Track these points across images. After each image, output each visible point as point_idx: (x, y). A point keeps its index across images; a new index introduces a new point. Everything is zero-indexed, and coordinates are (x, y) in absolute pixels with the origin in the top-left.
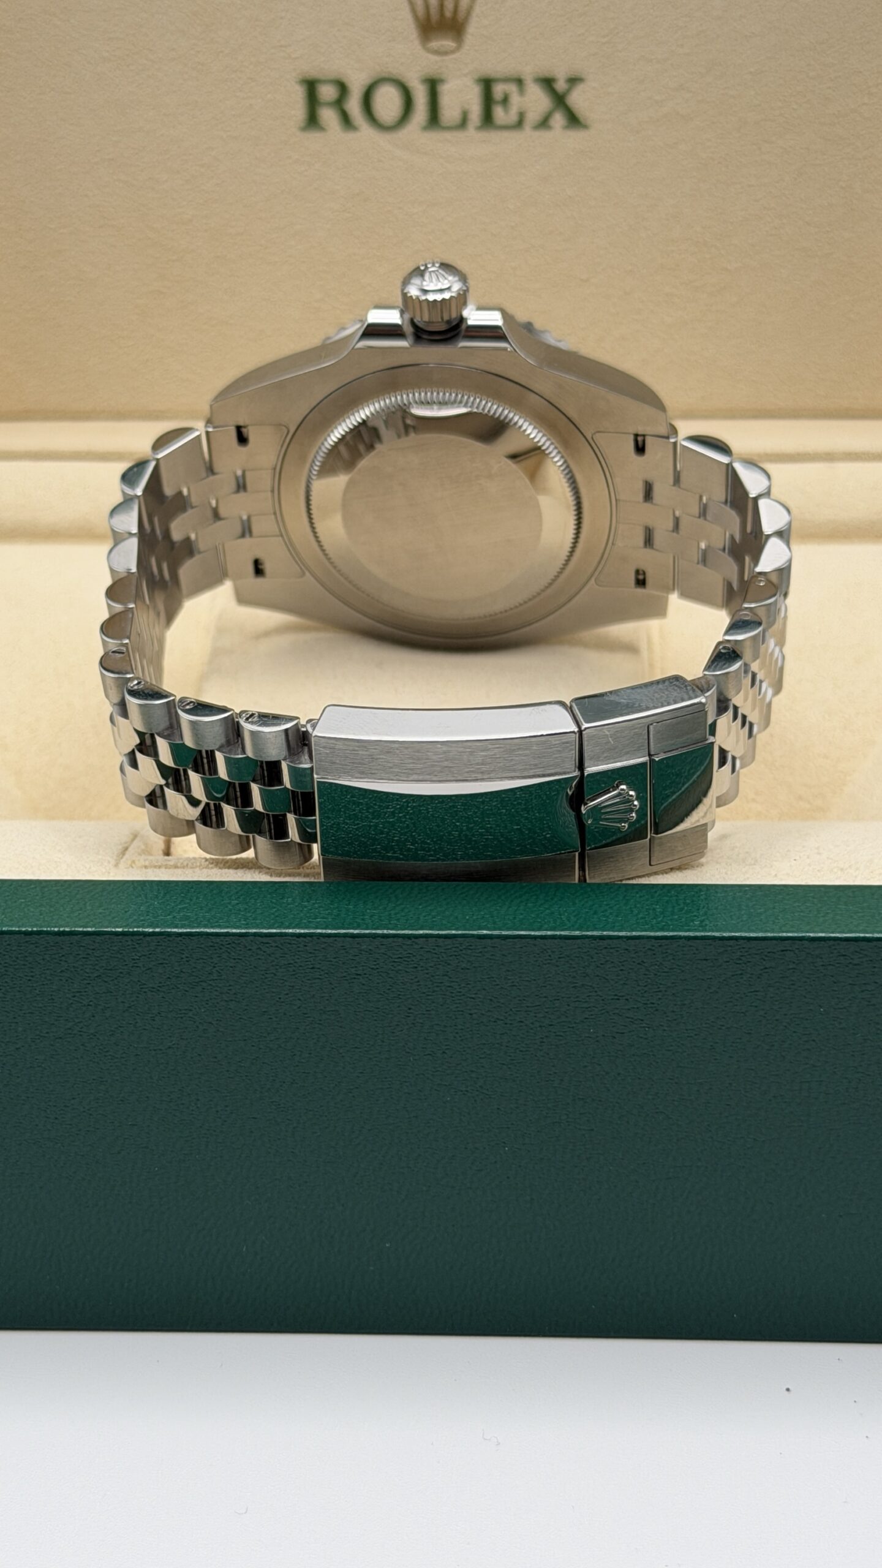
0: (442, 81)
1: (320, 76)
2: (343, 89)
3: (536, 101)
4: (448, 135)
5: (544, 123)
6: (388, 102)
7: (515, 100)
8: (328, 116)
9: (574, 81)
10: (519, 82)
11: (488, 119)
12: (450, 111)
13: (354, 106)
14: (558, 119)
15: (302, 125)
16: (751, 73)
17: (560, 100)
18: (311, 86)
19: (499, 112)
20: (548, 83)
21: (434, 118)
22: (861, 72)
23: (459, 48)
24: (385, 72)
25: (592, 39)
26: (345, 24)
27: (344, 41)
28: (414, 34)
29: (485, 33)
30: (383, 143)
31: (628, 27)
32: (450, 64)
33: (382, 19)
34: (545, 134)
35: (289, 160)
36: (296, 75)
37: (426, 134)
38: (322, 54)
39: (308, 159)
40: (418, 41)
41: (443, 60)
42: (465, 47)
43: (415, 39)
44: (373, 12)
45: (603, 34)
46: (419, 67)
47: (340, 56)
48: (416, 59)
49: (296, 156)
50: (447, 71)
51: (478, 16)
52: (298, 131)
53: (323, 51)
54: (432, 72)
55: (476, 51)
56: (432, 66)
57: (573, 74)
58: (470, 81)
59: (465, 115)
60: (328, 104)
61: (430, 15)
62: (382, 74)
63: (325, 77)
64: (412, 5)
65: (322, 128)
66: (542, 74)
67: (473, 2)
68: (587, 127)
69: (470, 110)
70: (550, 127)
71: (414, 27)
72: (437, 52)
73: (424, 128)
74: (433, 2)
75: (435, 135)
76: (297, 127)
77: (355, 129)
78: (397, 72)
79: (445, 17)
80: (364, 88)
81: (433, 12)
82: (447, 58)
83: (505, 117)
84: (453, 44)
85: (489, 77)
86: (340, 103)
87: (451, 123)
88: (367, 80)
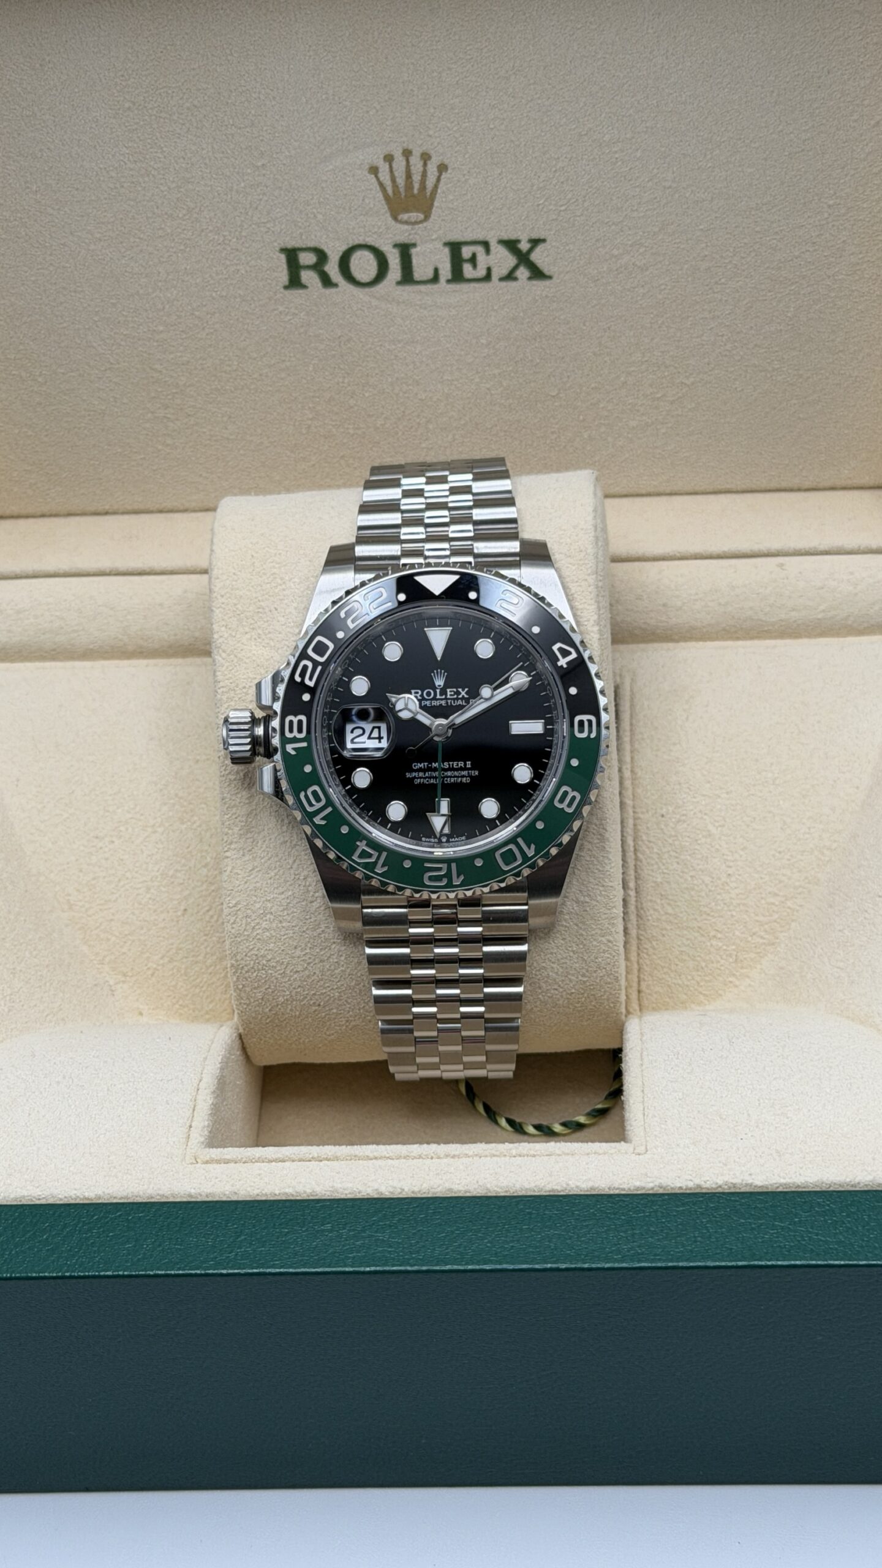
0: (414, 245)
1: (297, 245)
2: (322, 256)
3: (502, 260)
4: (422, 288)
5: (510, 277)
6: (364, 265)
7: (481, 257)
8: (309, 277)
9: (535, 242)
10: (486, 245)
11: (457, 276)
12: (421, 269)
13: (332, 268)
14: (523, 273)
15: (287, 283)
16: (702, 230)
17: (523, 259)
18: (291, 255)
19: (468, 270)
20: (511, 245)
21: (407, 277)
22: (804, 226)
23: (427, 218)
24: (360, 240)
25: (551, 207)
26: (319, 203)
27: (320, 217)
28: (383, 208)
29: (451, 206)
30: (361, 296)
31: (585, 197)
32: (419, 232)
33: (353, 197)
34: (512, 284)
35: (276, 312)
36: (277, 246)
37: (400, 288)
38: (300, 228)
39: (293, 310)
40: (388, 215)
41: (412, 229)
42: (433, 216)
43: (386, 212)
44: (345, 192)
45: (561, 203)
46: (391, 235)
47: (316, 228)
48: (388, 228)
49: (281, 309)
50: (417, 237)
51: (444, 192)
52: (282, 290)
53: (300, 224)
54: (403, 239)
55: (443, 220)
56: (402, 233)
57: (535, 236)
58: (439, 245)
59: (436, 270)
60: (308, 267)
61: (399, 192)
62: (357, 242)
63: (304, 246)
64: (381, 185)
65: (304, 287)
66: (506, 238)
67: (438, 180)
68: (550, 277)
69: (440, 266)
70: (516, 279)
71: (383, 202)
72: (407, 223)
73: (399, 283)
74: (401, 181)
75: (409, 288)
76: (282, 285)
77: (336, 285)
78: (370, 241)
79: (413, 196)
80: (341, 254)
81: (402, 190)
82: (416, 226)
83: (474, 272)
84: (421, 216)
85: (457, 241)
86: (319, 267)
87: (425, 278)
88: (344, 248)
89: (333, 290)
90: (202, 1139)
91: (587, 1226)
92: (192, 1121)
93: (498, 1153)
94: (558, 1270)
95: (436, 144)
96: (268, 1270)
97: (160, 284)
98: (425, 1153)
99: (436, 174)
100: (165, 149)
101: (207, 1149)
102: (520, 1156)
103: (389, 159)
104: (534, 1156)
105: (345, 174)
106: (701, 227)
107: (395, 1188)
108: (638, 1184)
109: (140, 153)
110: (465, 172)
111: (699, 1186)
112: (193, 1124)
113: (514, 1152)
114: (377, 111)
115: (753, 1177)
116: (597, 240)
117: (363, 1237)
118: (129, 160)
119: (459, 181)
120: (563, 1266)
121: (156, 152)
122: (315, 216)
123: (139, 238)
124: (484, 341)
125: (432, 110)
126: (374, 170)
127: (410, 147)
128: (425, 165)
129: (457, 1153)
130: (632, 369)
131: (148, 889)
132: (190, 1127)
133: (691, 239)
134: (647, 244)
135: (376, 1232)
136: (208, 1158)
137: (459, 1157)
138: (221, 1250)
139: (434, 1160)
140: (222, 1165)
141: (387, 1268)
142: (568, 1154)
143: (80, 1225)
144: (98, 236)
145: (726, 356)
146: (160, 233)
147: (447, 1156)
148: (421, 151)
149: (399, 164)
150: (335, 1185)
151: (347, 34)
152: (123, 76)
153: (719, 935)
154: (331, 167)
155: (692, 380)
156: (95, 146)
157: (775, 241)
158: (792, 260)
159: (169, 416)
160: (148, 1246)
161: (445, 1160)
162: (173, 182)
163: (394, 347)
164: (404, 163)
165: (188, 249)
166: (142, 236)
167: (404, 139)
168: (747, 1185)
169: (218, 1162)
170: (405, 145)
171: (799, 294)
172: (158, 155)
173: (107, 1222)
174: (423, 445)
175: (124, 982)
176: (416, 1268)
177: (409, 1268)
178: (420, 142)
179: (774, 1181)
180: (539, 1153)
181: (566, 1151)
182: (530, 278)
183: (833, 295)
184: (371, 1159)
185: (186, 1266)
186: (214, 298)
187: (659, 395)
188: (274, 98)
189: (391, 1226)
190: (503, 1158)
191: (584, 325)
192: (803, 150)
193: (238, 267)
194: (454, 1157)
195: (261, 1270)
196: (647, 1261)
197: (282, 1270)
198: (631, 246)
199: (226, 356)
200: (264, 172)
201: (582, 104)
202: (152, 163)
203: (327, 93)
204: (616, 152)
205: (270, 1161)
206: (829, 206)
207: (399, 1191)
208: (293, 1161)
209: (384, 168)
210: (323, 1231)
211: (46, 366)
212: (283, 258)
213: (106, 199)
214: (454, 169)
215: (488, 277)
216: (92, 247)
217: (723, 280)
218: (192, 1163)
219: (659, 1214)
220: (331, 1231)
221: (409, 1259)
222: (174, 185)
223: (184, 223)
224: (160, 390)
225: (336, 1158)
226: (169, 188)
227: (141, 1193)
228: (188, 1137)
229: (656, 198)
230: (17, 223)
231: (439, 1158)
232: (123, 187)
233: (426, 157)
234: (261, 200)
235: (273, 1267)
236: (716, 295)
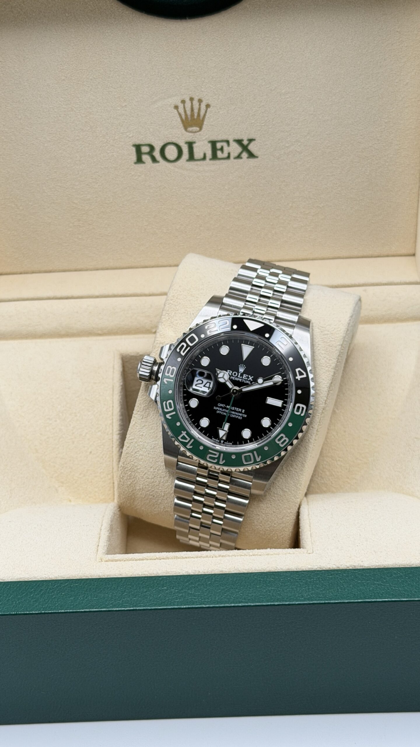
0: (195, 142)
1: (142, 143)
2: (152, 148)
3: (235, 149)
5: (239, 157)
6: (171, 152)
7: (226, 148)
8: (146, 158)
9: (250, 141)
10: (228, 142)
11: (214, 157)
12: (198, 154)
13: (157, 154)
14: (245, 155)
15: (136, 161)
16: (327, 134)
17: (245, 148)
18: (138, 148)
19: (219, 154)
20: (239, 142)
21: (191, 157)
22: (374, 132)
23: (201, 128)
24: (169, 140)
25: (258, 124)
26: (152, 123)
27: (151, 129)
28: (181, 126)
29: (212, 124)
30: (170, 167)
31: (273, 119)
32: (197, 136)
33: (167, 120)
34: (239, 161)
35: (131, 175)
36: (131, 143)
37: (188, 163)
38: (142, 135)
39: (139, 174)
40: (183, 128)
41: (194, 135)
42: (203, 130)
43: (182, 127)
44: (163, 118)
45: (263, 122)
46: (184, 138)
47: (150, 135)
48: (183, 135)
49: (133, 173)
50: (196, 139)
51: (208, 118)
52: (133, 164)
53: (142, 133)
54: (190, 139)
55: (208, 131)
56: (189, 137)
57: (250, 137)
58: (206, 142)
59: (205, 155)
60: (146, 153)
61: (188, 118)
62: (168, 141)
63: (144, 144)
64: (180, 114)
65: (144, 163)
66: (237, 139)
67: (206, 112)
68: (257, 157)
69: (207, 153)
70: (241, 158)
71: (181, 122)
72: (191, 132)
73: (188, 161)
74: (189, 113)
75: (192, 163)
76: (133, 162)
77: (158, 162)
78: (174, 140)
79: (194, 119)
80: (161, 147)
81: (189, 117)
82: (196, 134)
83: (222, 155)
84: (198, 129)
85: (214, 140)
86: (151, 153)
87: (199, 158)
88: (162, 144)
89: (157, 164)
90: (104, 551)
91: (287, 585)
92: (99, 543)
93: (243, 554)
94: (274, 605)
95: (205, 95)
96: (138, 608)
97: (77, 162)
98: (209, 555)
99: (205, 109)
100: (80, 98)
101: (107, 556)
102: (254, 555)
103: (183, 102)
104: (260, 555)
105: (163, 109)
106: (326, 133)
107: (196, 571)
108: (310, 567)
109: (69, 100)
110: (218, 108)
111: (338, 567)
112: (100, 545)
113: (251, 554)
114: (178, 80)
115: (364, 562)
116: (279, 139)
117: (182, 592)
118: (63, 104)
119: (215, 112)
120: (276, 603)
121: (76, 100)
122: (149, 129)
123: (69, 141)
124: (226, 188)
125: (203, 79)
126: (176, 107)
127: (193, 97)
128: (200, 105)
129: (224, 555)
130: (295, 200)
131: (73, 442)
132: (98, 546)
133: (322, 139)
134: (302, 141)
135: (188, 590)
136: (107, 559)
137: (225, 556)
138: (115, 600)
139: (213, 558)
140: (114, 562)
141: (194, 606)
142: (276, 554)
143: (49, 590)
144: (49, 139)
145: (338, 193)
146: (78, 138)
147: (220, 556)
148: (198, 98)
149: (188, 105)
150: (167, 570)
151: (165, 44)
152: (61, 64)
153: (341, 459)
154: (157, 106)
155: (322, 205)
156: (48, 98)
157: (360, 139)
158: (368, 148)
159: (80, 225)
160: (81, 598)
161: (219, 558)
162: (84, 114)
163: (185, 191)
164: (190, 104)
165: (90, 146)
166: (69, 139)
167: (190, 93)
168: (361, 566)
169: (112, 561)
170: (190, 95)
171: (372, 164)
172: (77, 101)
173: (61, 588)
174: (198, 237)
175: (62, 486)
176: (207, 606)
177: (204, 606)
178: (197, 94)
179: (373, 564)
180: (263, 554)
181: (275, 553)
182: (248, 158)
183: (387, 164)
184: (184, 558)
185: (99, 607)
186: (102, 169)
187: (307, 212)
188: (131, 74)
189: (194, 587)
190: (246, 557)
191: (273, 179)
192: (373, 96)
193: (113, 154)
194: (223, 556)
195: (135, 608)
196: (316, 600)
197: (144, 608)
198: (294, 142)
199: (107, 196)
200: (126, 109)
201: (272, 76)
202: (74, 105)
203: (155, 72)
204: (288, 98)
205: (136, 560)
206: (386, 123)
207: (198, 572)
208: (147, 560)
209: (181, 106)
210: (163, 590)
211: (24, 202)
212: (134, 149)
213: (52, 122)
214: (213, 107)
215: (228, 157)
216: (46, 145)
217: (337, 158)
218: (99, 562)
219: (320, 579)
220: (167, 590)
221: (204, 602)
222: (84, 115)
223: (89, 133)
224: (76, 212)
225: (168, 558)
226: (82, 117)
227: (76, 576)
228: (97, 550)
229: (306, 119)
230: (11, 134)
231: (216, 557)
232: (60, 116)
233: (200, 101)
234: (124, 122)
235: (140, 606)
236: (333, 165)
